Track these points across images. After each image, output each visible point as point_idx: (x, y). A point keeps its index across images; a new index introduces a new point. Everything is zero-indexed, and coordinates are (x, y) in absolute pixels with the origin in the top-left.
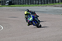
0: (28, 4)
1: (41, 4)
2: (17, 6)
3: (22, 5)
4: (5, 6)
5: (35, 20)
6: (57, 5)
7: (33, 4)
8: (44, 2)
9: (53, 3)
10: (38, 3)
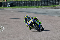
0: (29, 6)
2: (18, 8)
3: (23, 7)
4: (6, 7)
7: (34, 6)
8: (45, 4)
9: (53, 5)
10: (39, 4)
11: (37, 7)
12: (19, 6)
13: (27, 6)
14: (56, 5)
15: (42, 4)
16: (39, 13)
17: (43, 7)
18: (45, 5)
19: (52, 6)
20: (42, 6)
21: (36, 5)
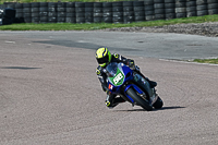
0: (75, 22)
1: (122, 21)
2: (33, 29)
3: (52, 25)
5: (134, 81)
6: (177, 25)
7: (92, 21)
8: (133, 15)
9: (164, 18)
10: (111, 16)
11: (105, 25)
12: (38, 21)
13: (65, 21)
14: (175, 17)
15: (122, 16)
17: (127, 25)
18: (133, 20)
19: (160, 22)
21: (101, 20)
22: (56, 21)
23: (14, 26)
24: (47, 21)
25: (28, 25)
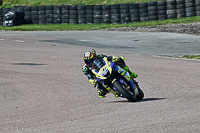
0: (77, 23)
2: (41, 30)
3: (57, 26)
4: (1, 27)
6: (168, 25)
7: (93, 22)
8: (129, 16)
9: (157, 19)
10: (110, 17)
11: (104, 25)
12: (44, 22)
13: (68, 22)
14: (166, 18)
15: (119, 17)
16: (111, 47)
17: (124, 26)
18: (129, 21)
19: (154, 23)
20: (119, 22)
21: (100, 20)
22: (60, 22)
23: (23, 27)
24: (53, 22)
25: (36, 26)
